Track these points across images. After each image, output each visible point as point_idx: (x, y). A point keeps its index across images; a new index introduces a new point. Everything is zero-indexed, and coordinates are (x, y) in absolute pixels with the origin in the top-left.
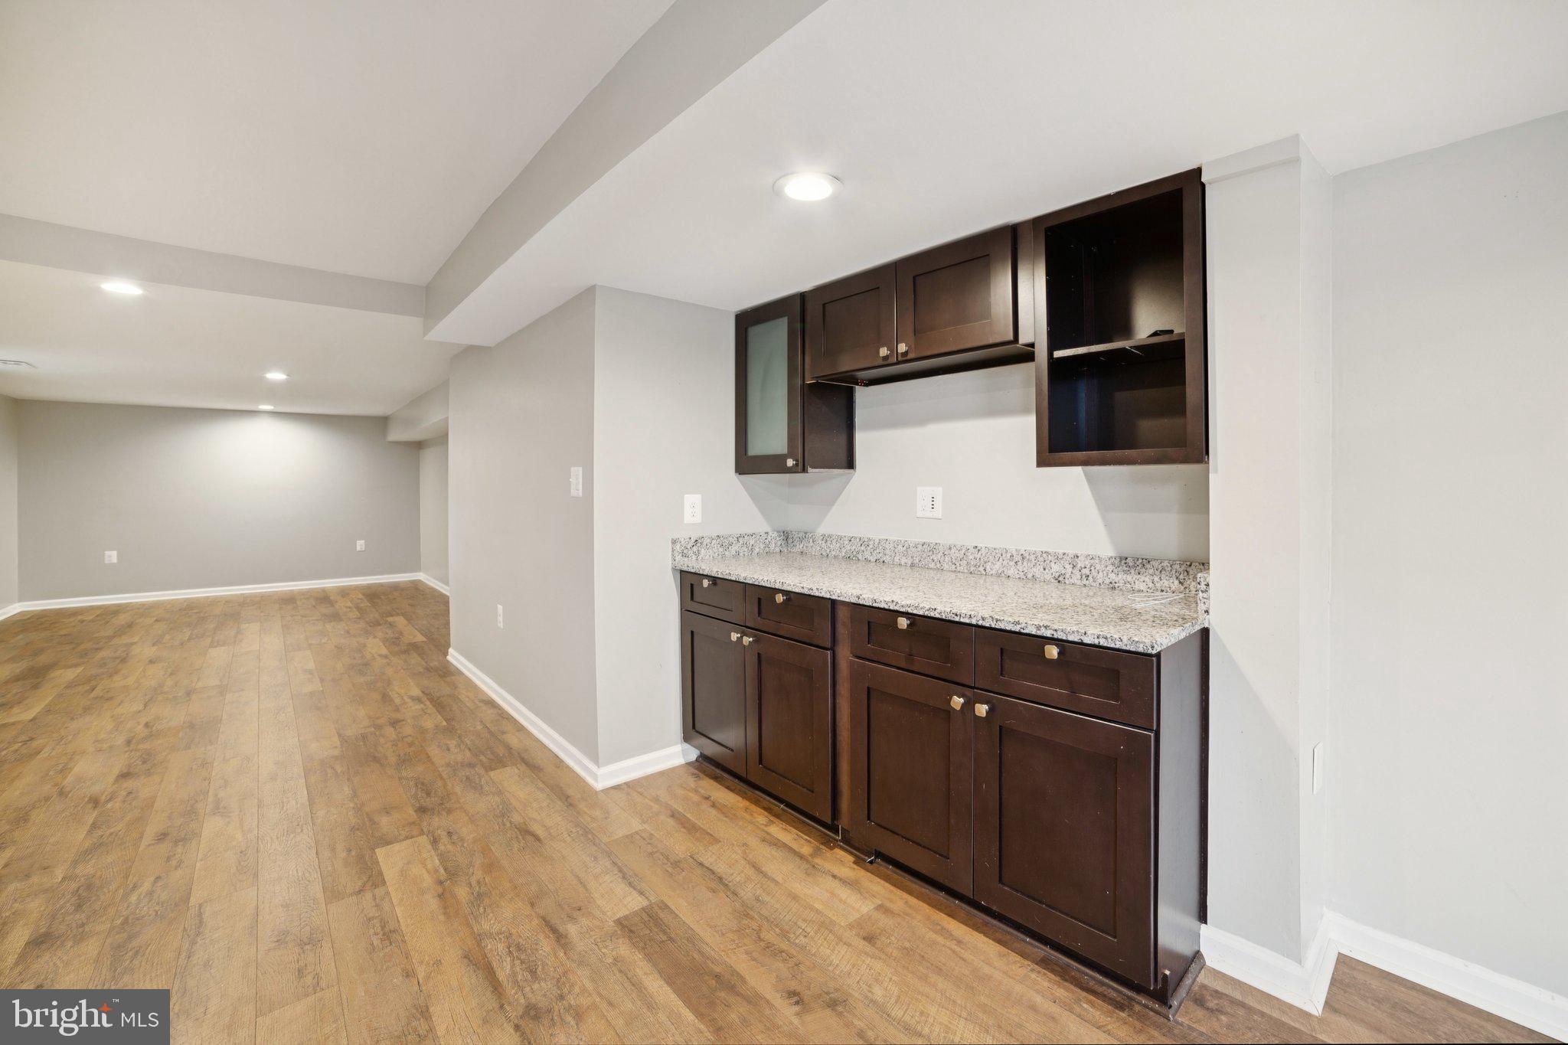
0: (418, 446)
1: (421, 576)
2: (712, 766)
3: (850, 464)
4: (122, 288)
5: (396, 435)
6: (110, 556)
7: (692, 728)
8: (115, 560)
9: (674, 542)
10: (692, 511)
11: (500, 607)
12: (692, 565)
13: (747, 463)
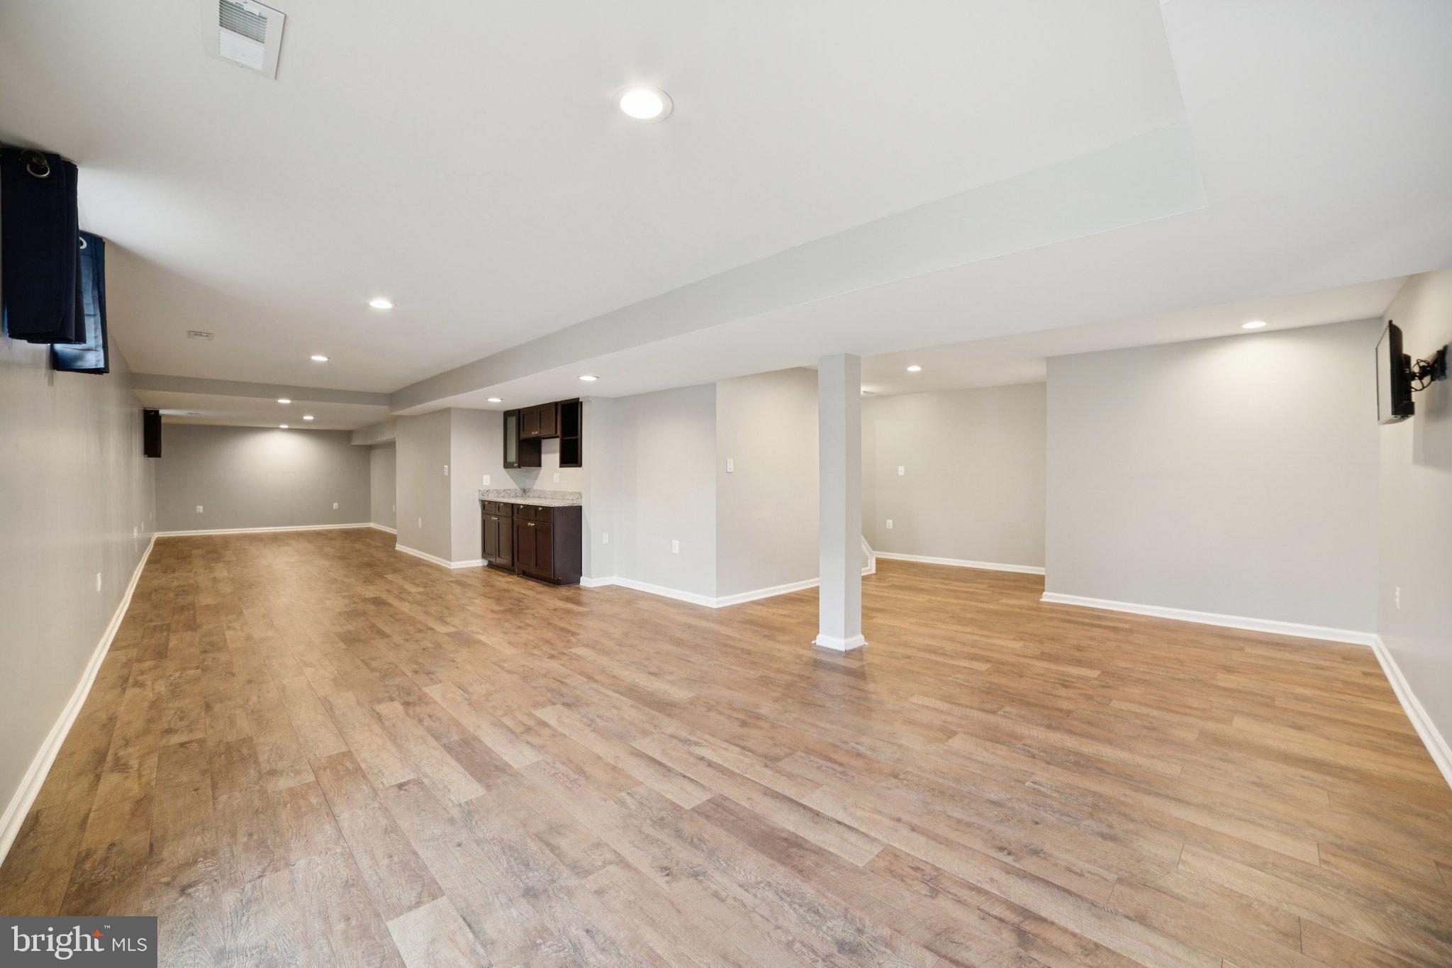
0: (369, 449)
1: (372, 525)
2: (491, 566)
3: (539, 465)
4: (284, 401)
5: (357, 441)
6: (199, 509)
7: (485, 553)
8: (201, 511)
9: (479, 491)
10: (487, 481)
11: (420, 519)
12: (486, 498)
13: (507, 465)
